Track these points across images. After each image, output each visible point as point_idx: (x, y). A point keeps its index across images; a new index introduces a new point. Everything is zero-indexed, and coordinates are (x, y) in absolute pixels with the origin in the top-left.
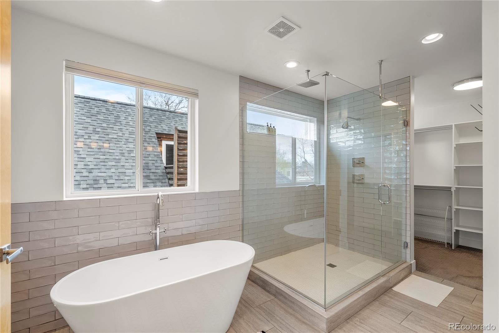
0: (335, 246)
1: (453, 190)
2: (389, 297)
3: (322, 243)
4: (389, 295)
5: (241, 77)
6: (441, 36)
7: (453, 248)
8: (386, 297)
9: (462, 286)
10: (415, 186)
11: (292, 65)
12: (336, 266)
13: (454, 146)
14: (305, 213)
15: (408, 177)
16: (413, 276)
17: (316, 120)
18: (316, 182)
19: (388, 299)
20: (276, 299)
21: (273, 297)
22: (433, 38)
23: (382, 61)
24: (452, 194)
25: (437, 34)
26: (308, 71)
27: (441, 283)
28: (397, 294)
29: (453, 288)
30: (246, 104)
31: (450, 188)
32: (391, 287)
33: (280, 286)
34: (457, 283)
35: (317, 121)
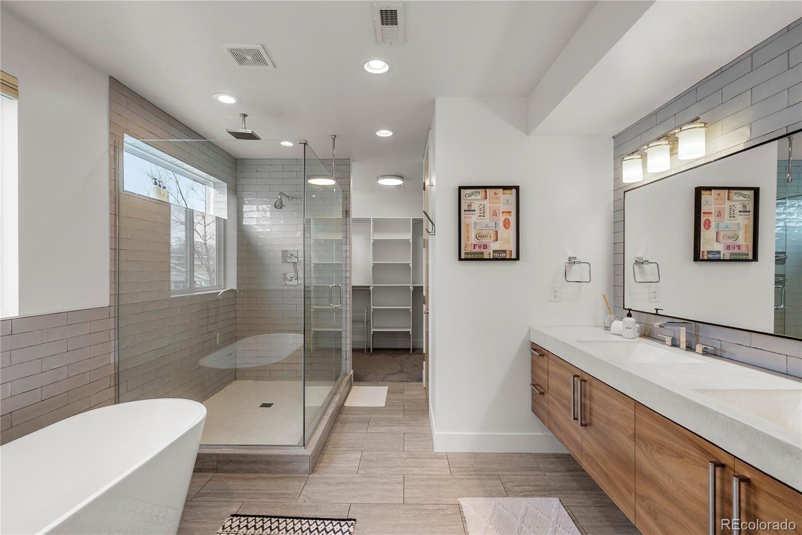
0: (255, 380)
1: (371, 289)
2: (345, 414)
3: (234, 382)
4: (345, 412)
5: (112, 79)
6: (391, 134)
7: (371, 352)
8: (343, 415)
9: (391, 383)
10: (352, 286)
11: (227, 99)
12: (273, 404)
13: (372, 241)
14: (218, 335)
15: (348, 275)
16: (354, 388)
17: (226, 186)
18: (219, 286)
19: (346, 416)
20: (219, 474)
21: (212, 474)
22: (385, 133)
23: (335, 136)
24: (370, 294)
25: (388, 131)
26: (245, 116)
27: (377, 386)
28: (350, 408)
29: (387, 387)
30: (123, 135)
31: (369, 287)
32: (343, 405)
33: (223, 451)
34: (388, 381)
35: (228, 188)
